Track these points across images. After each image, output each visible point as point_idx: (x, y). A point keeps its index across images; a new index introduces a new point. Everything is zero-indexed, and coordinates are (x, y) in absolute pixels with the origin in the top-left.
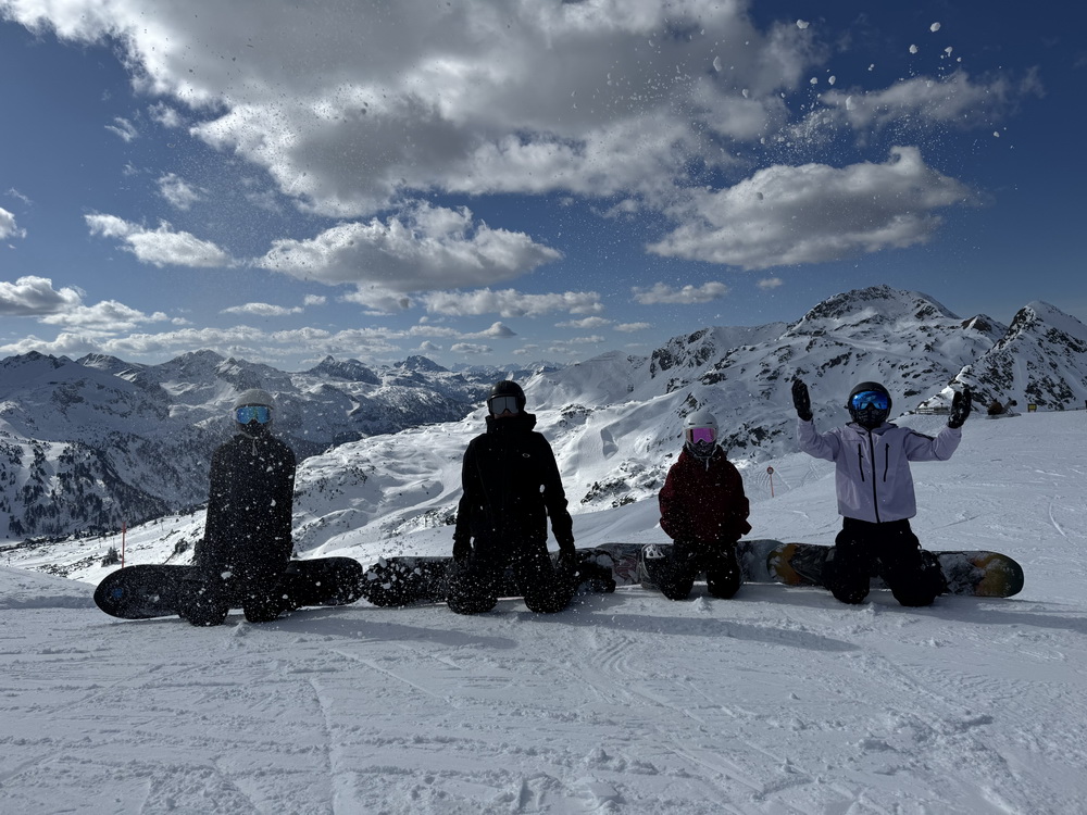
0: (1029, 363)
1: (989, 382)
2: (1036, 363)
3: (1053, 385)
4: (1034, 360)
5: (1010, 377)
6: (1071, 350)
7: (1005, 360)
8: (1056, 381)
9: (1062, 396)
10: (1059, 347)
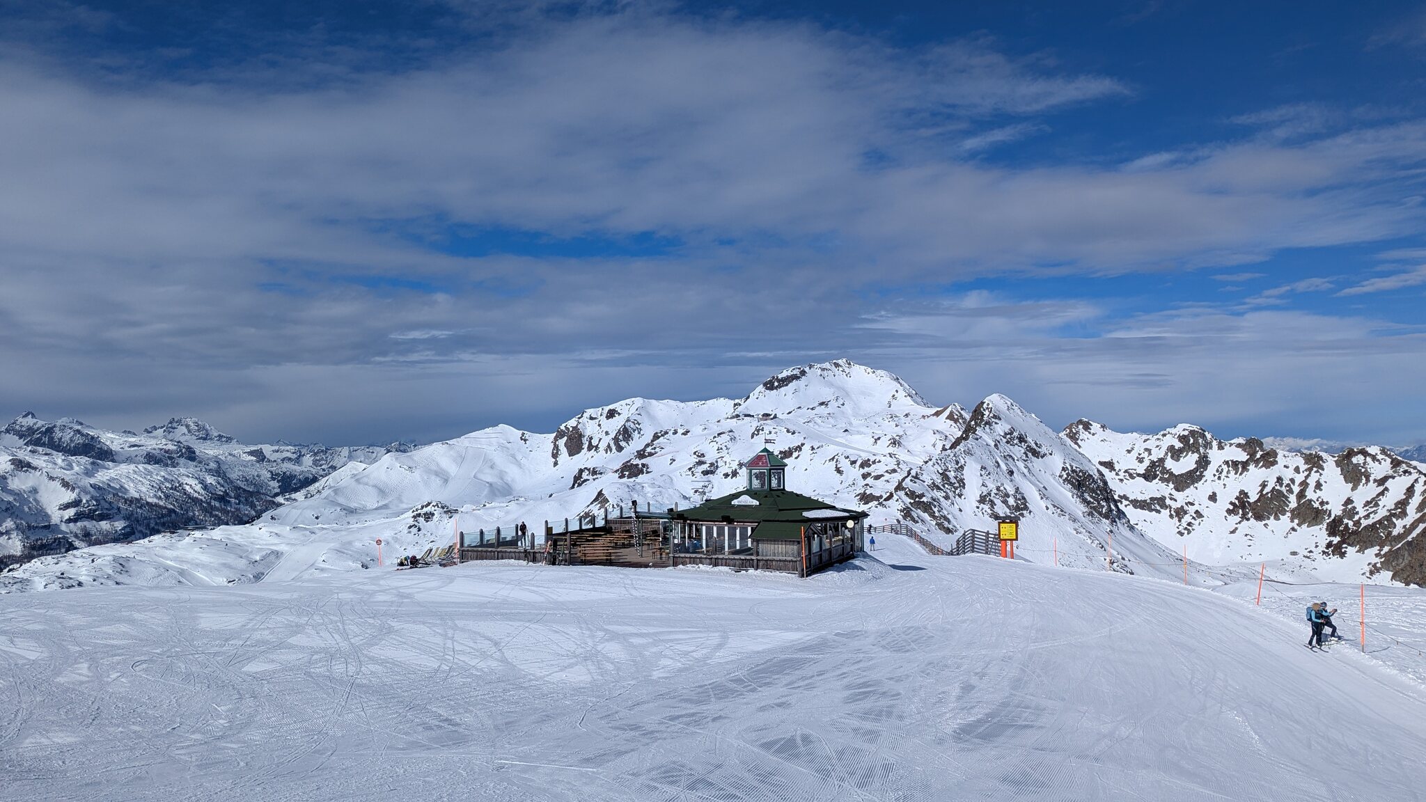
0: (983, 468)
1: (939, 488)
2: (990, 469)
3: (1007, 495)
4: (990, 464)
5: (962, 483)
6: (1030, 455)
7: (957, 463)
8: (1011, 491)
9: (1017, 508)
10: (1018, 451)
